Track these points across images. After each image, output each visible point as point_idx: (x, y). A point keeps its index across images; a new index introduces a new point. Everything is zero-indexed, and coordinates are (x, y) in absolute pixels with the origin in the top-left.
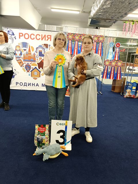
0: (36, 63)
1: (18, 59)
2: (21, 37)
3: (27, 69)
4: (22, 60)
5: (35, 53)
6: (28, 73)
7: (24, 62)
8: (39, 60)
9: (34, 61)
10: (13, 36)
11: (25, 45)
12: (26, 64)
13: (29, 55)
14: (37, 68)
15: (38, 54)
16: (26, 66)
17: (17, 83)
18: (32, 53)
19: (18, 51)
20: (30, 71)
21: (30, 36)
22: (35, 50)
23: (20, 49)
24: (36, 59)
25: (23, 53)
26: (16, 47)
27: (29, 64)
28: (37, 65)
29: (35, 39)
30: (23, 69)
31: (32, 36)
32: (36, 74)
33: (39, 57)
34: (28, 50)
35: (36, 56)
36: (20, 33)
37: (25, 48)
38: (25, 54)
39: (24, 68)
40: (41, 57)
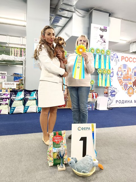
0: (132, 82)
1: (119, 79)
2: (123, 60)
3: (125, 88)
4: (122, 80)
5: (132, 73)
6: (126, 91)
7: (123, 82)
8: (134, 79)
9: (131, 80)
10: (117, 59)
11: (125, 66)
12: (125, 83)
13: (127, 75)
14: (132, 86)
15: (134, 74)
16: (124, 85)
17: (117, 101)
18: (130, 73)
19: (120, 71)
20: (127, 90)
21: (129, 59)
22: (132, 71)
23: (121, 70)
24: (132, 78)
25: (123, 74)
26: (119, 68)
27: (127, 83)
28: (132, 83)
29: (132, 61)
30: (122, 88)
31: (131, 59)
33: (134, 76)
34: (127, 70)
35: (132, 75)
36: (122, 57)
37: (125, 69)
38: (125, 74)
39: (123, 86)
40: (135, 77)
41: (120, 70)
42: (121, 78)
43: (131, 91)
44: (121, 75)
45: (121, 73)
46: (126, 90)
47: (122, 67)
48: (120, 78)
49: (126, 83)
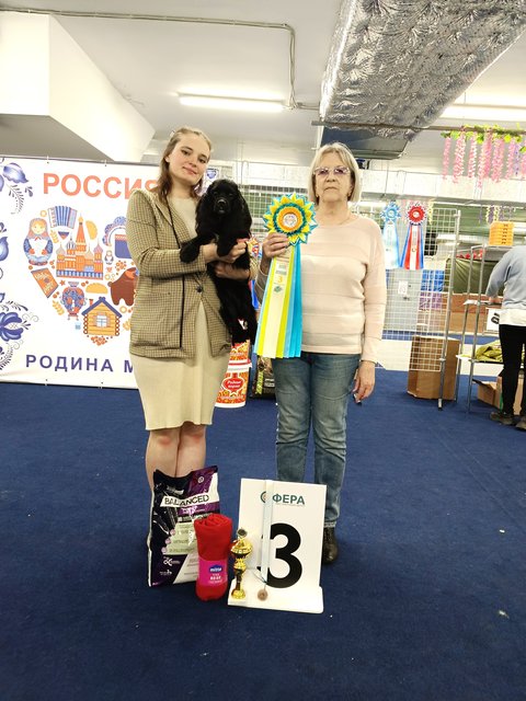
0: (105, 282)
1: (35, 268)
2: (49, 188)
3: (68, 307)
4: (53, 272)
5: (102, 245)
6: (73, 318)
7: (58, 280)
8: (114, 271)
9: (98, 274)
10: (22, 186)
11: (63, 215)
12: (67, 285)
13: (78, 253)
14: (109, 299)
15: (113, 248)
16: (66, 292)
17: (31, 359)
18: (91, 244)
19: (37, 237)
20: (79, 314)
21: (83, 186)
22: (101, 234)
24: (105, 266)
25: (56, 247)
26: (33, 222)
27: (79, 286)
28: (109, 289)
29: (103, 192)
30: (55, 305)
31: (92, 183)
32: (104, 325)
33: (116, 259)
34: (74, 233)
35: (104, 256)
36: (46, 176)
37: (63, 229)
38: (65, 249)
39: (58, 300)
40: (123, 260)
41: (38, 230)
42: (48, 266)
43: (102, 320)
44: (48, 250)
45: (44, 243)
46: (73, 314)
47: (46, 219)
48: (42, 264)
49: (74, 285)
